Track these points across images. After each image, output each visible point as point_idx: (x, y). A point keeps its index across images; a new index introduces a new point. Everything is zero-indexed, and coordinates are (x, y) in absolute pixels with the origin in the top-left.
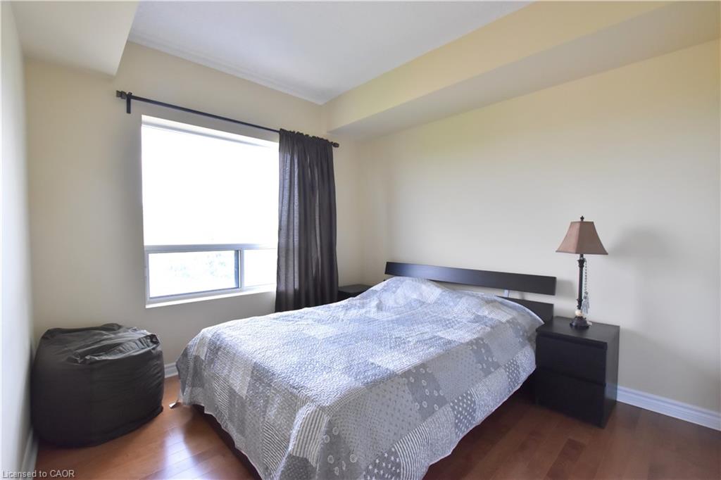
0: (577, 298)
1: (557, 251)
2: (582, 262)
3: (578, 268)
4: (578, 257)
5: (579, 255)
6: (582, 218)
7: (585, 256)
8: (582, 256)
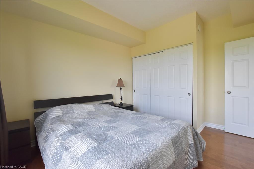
0: (120, 98)
1: (117, 87)
2: (121, 89)
3: (120, 91)
4: (120, 88)
5: (120, 87)
6: (120, 78)
7: (122, 88)
8: (121, 87)
